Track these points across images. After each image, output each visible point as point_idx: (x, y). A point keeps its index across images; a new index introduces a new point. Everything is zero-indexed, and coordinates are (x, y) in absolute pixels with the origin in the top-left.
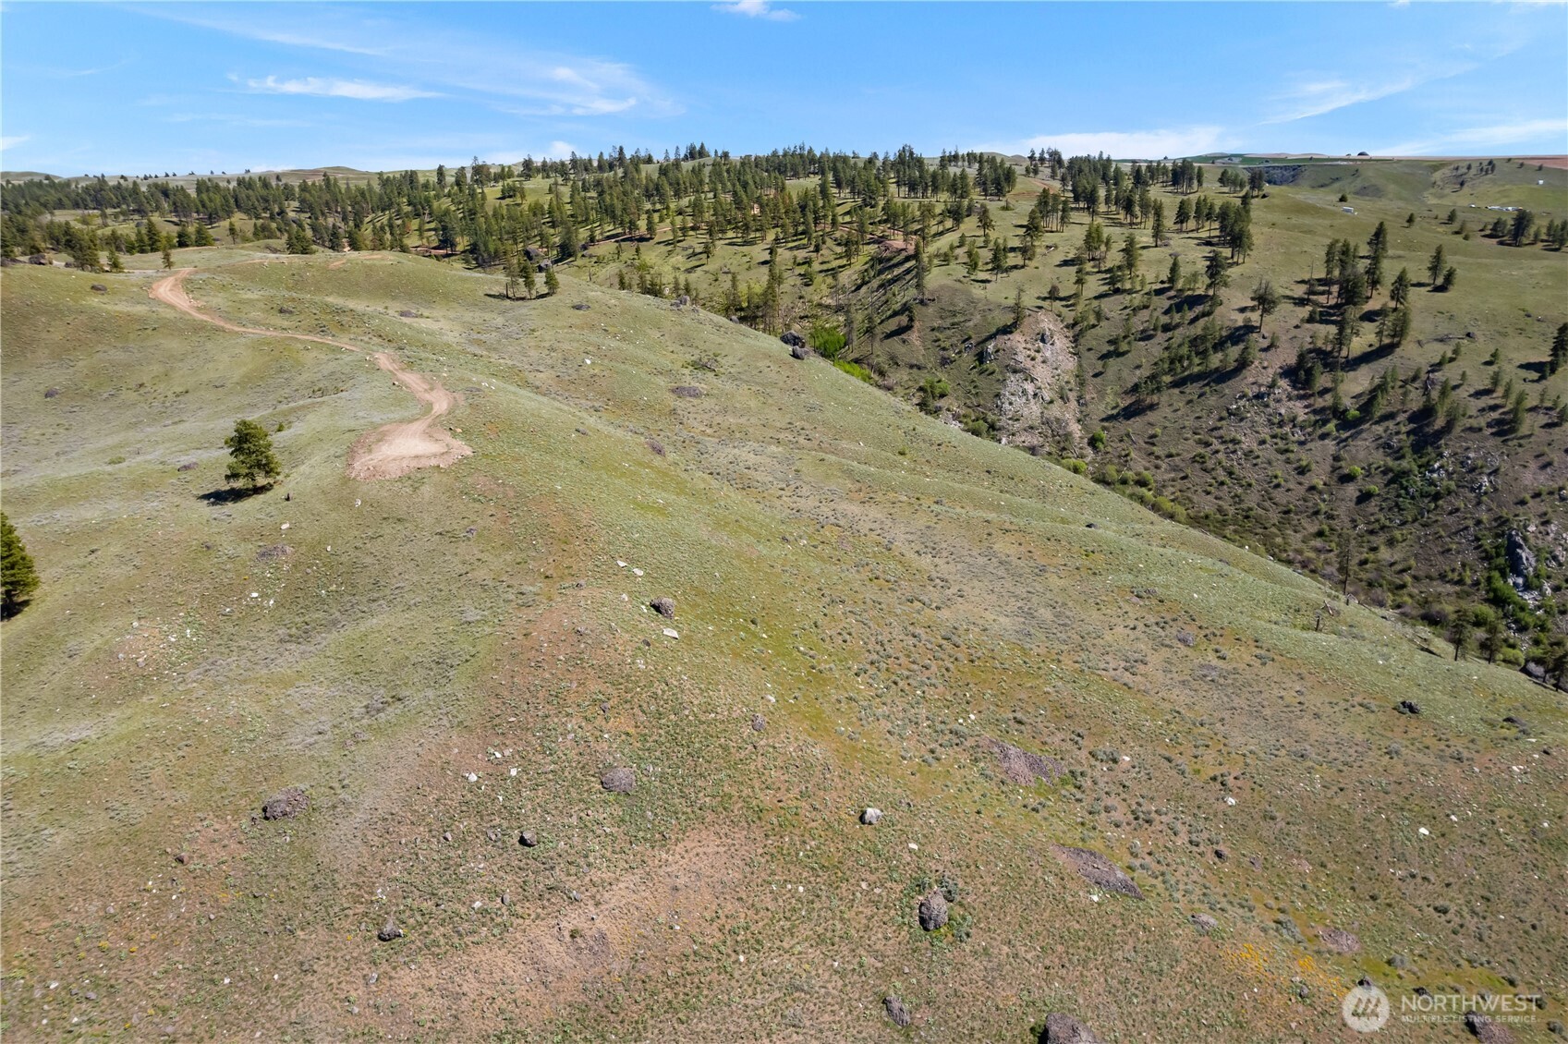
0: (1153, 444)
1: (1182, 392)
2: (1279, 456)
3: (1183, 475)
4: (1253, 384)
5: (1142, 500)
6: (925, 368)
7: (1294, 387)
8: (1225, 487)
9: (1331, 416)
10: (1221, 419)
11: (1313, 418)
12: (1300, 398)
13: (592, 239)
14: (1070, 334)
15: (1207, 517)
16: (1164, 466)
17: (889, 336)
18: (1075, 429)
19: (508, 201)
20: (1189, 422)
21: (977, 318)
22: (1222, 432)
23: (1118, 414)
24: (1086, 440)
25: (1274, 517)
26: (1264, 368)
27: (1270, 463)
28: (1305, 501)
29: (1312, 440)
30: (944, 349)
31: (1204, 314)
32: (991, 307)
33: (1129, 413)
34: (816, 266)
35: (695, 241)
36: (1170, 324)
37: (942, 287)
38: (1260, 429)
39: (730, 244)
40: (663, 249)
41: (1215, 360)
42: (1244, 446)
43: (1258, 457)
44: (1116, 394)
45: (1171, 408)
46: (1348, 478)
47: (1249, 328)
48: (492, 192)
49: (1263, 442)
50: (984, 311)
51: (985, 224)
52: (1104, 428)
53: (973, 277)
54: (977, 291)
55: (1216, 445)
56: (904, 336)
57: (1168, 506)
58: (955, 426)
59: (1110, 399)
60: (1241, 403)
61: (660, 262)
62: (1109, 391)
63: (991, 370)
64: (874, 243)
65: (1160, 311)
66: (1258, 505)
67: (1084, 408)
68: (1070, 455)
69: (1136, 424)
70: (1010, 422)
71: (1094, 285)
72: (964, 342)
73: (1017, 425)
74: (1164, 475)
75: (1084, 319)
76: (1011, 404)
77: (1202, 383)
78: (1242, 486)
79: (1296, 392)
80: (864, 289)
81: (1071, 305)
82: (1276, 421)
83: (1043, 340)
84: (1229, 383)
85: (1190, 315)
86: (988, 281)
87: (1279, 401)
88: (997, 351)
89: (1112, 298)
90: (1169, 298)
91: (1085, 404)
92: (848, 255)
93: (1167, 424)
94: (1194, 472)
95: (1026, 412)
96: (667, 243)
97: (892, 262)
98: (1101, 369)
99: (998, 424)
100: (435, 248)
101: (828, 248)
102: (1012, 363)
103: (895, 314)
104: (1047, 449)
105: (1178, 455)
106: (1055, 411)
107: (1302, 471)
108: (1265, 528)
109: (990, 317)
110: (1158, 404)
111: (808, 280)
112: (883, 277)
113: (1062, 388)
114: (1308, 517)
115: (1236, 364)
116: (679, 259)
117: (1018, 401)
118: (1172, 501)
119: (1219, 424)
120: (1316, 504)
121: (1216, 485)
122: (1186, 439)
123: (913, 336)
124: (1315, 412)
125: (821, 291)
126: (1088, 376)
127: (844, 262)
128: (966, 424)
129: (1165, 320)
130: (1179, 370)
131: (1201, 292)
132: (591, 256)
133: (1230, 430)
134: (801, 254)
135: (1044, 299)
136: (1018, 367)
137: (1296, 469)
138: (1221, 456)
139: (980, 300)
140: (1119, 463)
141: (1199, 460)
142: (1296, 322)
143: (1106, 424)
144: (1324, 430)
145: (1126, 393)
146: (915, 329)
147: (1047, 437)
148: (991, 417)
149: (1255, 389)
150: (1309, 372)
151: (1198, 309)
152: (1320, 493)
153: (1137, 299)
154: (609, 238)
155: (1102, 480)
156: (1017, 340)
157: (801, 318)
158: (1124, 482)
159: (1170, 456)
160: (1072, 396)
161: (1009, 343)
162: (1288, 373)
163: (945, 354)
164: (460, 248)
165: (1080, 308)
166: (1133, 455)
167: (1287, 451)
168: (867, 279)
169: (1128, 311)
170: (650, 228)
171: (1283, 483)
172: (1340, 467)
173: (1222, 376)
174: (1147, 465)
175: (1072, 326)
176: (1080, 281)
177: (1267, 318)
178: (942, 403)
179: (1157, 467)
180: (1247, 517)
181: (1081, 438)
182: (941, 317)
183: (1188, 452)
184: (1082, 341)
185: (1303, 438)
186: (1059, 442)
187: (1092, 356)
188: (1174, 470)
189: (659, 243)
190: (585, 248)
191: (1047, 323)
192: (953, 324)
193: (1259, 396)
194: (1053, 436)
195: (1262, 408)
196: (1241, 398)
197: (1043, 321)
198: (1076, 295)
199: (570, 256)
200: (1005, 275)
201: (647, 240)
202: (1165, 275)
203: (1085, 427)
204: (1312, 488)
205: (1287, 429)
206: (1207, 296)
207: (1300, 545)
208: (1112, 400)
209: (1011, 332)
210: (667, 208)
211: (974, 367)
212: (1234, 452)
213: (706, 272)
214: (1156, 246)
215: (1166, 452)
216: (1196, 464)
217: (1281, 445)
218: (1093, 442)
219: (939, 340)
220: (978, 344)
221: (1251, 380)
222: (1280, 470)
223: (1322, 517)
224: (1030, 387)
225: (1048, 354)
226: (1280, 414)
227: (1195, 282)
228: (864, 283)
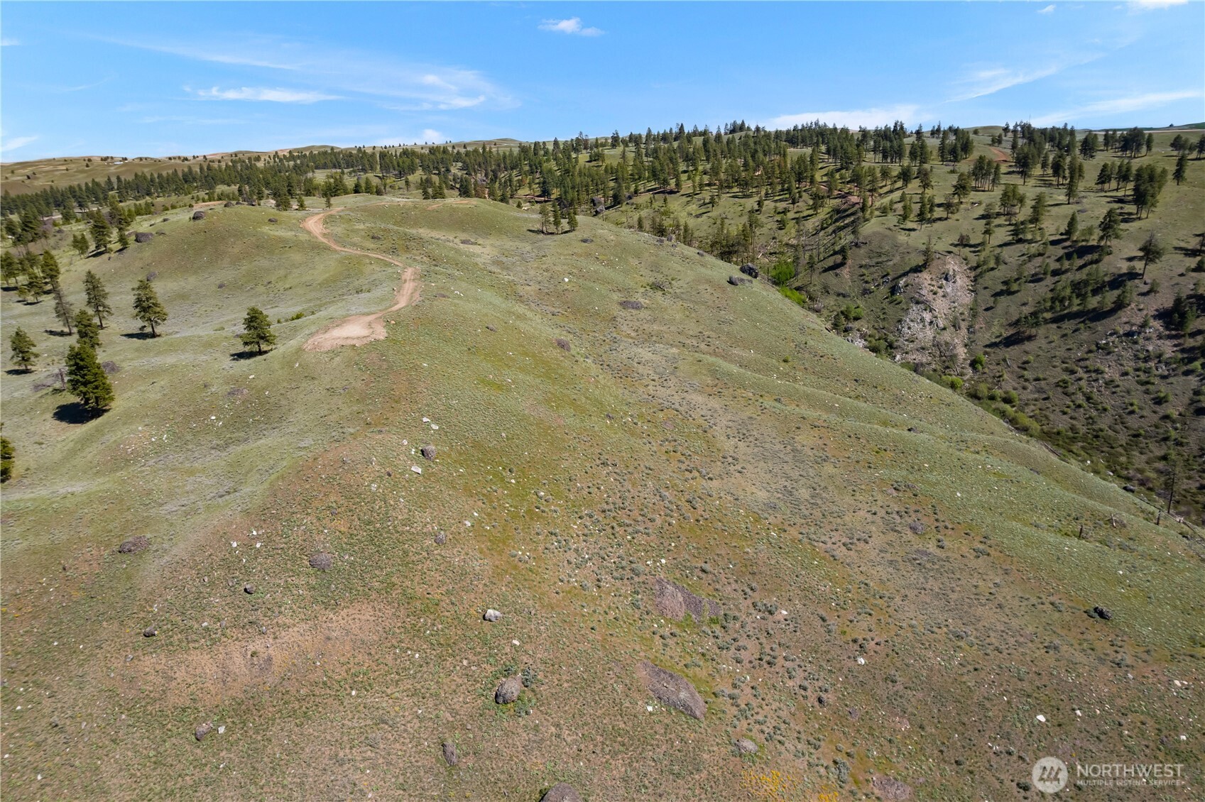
0: (1025, 369)
1: (1058, 327)
2: (1139, 387)
3: (1045, 396)
4: (1126, 323)
5: (1003, 414)
6: (849, 296)
7: (1167, 328)
8: (1082, 410)
9: (1199, 355)
10: (1090, 351)
11: (1180, 356)
12: (1170, 337)
13: (636, 192)
14: (973, 274)
15: (1058, 433)
16: (1030, 387)
17: (826, 270)
18: (961, 352)
19: (594, 163)
20: (1061, 352)
21: (897, 259)
22: (1088, 363)
23: (1000, 342)
24: (969, 362)
25: (1123, 438)
26: (1140, 310)
27: (1128, 392)
28: (1156, 427)
29: (1175, 375)
30: (867, 282)
31: (1092, 263)
32: (909, 250)
33: (1009, 342)
34: (790, 215)
35: (706, 195)
36: (1061, 269)
37: (875, 233)
38: (1125, 363)
39: (733, 197)
40: (685, 199)
41: (1093, 302)
42: (1106, 376)
43: (1118, 386)
44: (1002, 325)
45: (1046, 339)
47: (1132, 275)
48: (583, 157)
49: (1126, 374)
50: (903, 253)
51: (926, 184)
52: (986, 353)
53: (902, 226)
54: (902, 238)
55: (1081, 373)
56: (838, 271)
57: (1025, 420)
58: (860, 343)
59: (996, 329)
60: (1111, 339)
61: (680, 209)
62: (996, 323)
63: (899, 300)
64: (840, 198)
65: (1054, 258)
66: (1110, 427)
67: (971, 336)
68: (952, 373)
69: (1013, 352)
70: (906, 343)
71: (1002, 235)
72: (883, 277)
73: (911, 345)
74: (1029, 395)
75: (985, 262)
76: (909, 328)
77: (1078, 320)
78: (1097, 410)
79: (1167, 333)
80: (822, 233)
81: (978, 251)
82: (1142, 356)
83: (946, 279)
84: (1104, 321)
85: (1080, 262)
86: (914, 230)
87: (1148, 339)
88: (907, 286)
89: (1014, 247)
90: (1064, 248)
91: (974, 333)
92: (815, 207)
93: (1041, 353)
94: (1057, 397)
95: (921, 335)
96: (688, 195)
97: (847, 213)
98: (992, 305)
99: (896, 344)
100: (538, 196)
101: (804, 201)
102: (917, 296)
103: (835, 253)
104: (934, 366)
105: (1045, 379)
106: (946, 336)
107: (1159, 401)
108: (1112, 448)
109: (907, 259)
110: (1035, 336)
111: (782, 225)
112: (838, 224)
113: (956, 318)
114: (1156, 441)
115: (1113, 305)
116: (693, 208)
117: (916, 327)
118: (1031, 417)
119: (1086, 356)
120: (1167, 432)
121: (1073, 407)
122: (1054, 367)
123: (845, 272)
124: (1183, 351)
125: (789, 235)
126: (980, 310)
127: (811, 212)
128: (870, 342)
129: (1054, 266)
130: (1058, 309)
131: (1095, 243)
132: (632, 204)
133: (1096, 361)
134: (781, 206)
135: (956, 246)
136: (921, 299)
137: (1153, 399)
138: (1083, 383)
139: (902, 245)
140: (993, 383)
141: (1063, 385)
142: (1182, 270)
143: (988, 350)
144: (1190, 367)
145: (1010, 325)
146: (847, 266)
147: (935, 356)
148: (891, 337)
149: (1127, 328)
150: (1183, 316)
151: (1088, 258)
152: (1174, 422)
153: (1034, 248)
154: (649, 191)
155: (974, 396)
156: (925, 278)
157: (771, 254)
158: (992, 398)
159: (1037, 379)
160: (964, 325)
161: (917, 280)
162: (1163, 315)
163: (867, 286)
164: (553, 197)
165: (983, 254)
166: (1005, 376)
167: (1148, 383)
168: (825, 225)
169: (1025, 257)
170: (678, 185)
171: (1137, 410)
172: (1199, 401)
173: (1098, 315)
174: (1016, 385)
175: (975, 268)
176: (987, 232)
177: (1151, 267)
178: (856, 325)
179: (1024, 388)
180: (1097, 437)
181: (964, 359)
182: (869, 257)
183: (1054, 377)
184: (980, 280)
185: (1166, 373)
186: (944, 362)
187: (987, 293)
188: (1039, 392)
189: (683, 195)
190: (630, 198)
191: (953, 265)
192: (877, 263)
193: (1129, 334)
194: (941, 356)
195: (1130, 345)
196: (1111, 335)
197: (950, 263)
198: (982, 244)
199: (619, 203)
200: (929, 225)
201: (675, 193)
202: (1063, 228)
203: (970, 351)
204: (1166, 417)
205: (1152, 364)
206: (1098, 247)
207: (1143, 466)
208: (998, 329)
209: (921, 271)
210: (696, 169)
211: (887, 298)
212: (1096, 380)
213: (709, 217)
214: (1069, 204)
215: (1035, 377)
216: (1059, 388)
217: (1143, 377)
218: (974, 364)
219: (864, 275)
220: (894, 279)
221: (1125, 319)
222: (1138, 398)
223: (1170, 443)
224: (927, 316)
225: (949, 290)
226: (1147, 351)
227: (1091, 234)
228: (823, 229)
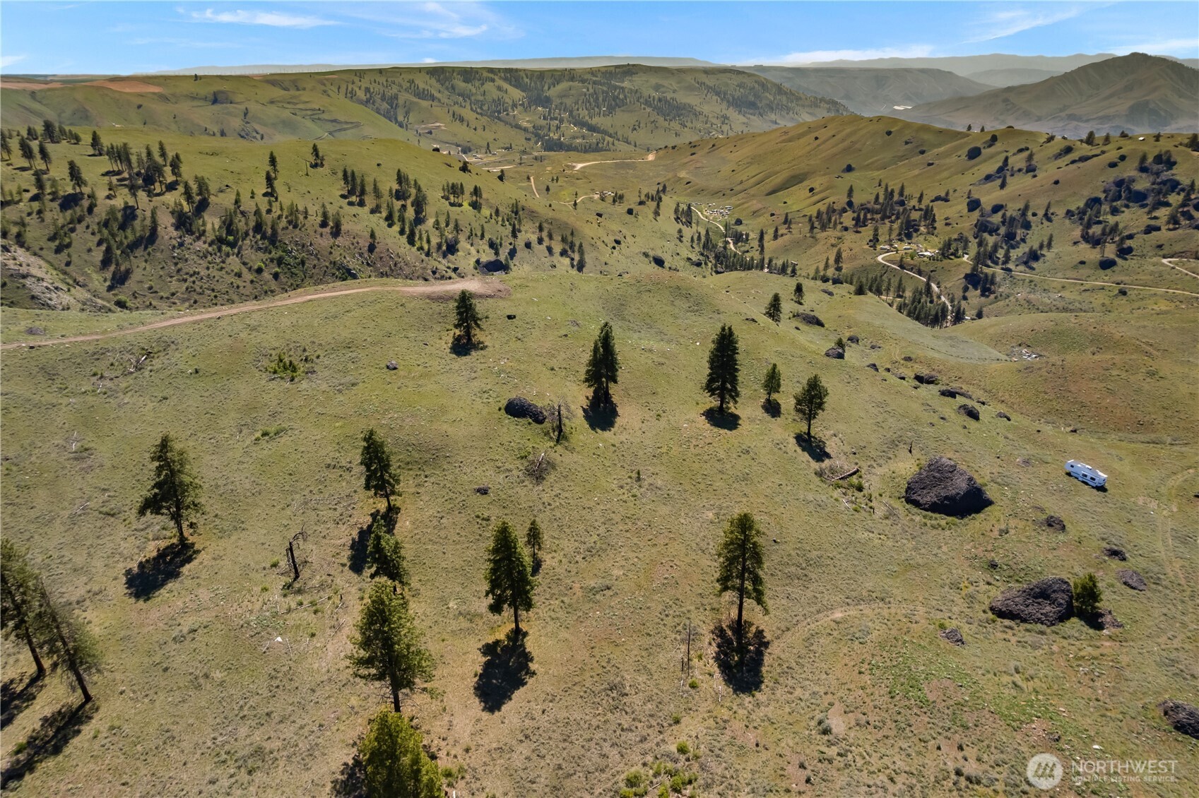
1: (136, 257)
2: (222, 272)
4: (170, 238)
7: (189, 235)
9: (220, 243)
10: (176, 264)
11: (213, 247)
12: (198, 239)
16: (176, 301)
18: (101, 302)
20: (161, 272)
22: (184, 271)
23: (113, 283)
24: (114, 306)
26: (165, 228)
27: (222, 277)
28: (256, 289)
29: (225, 259)
31: (92, 206)
33: (119, 280)
36: (75, 217)
38: (199, 262)
42: (202, 274)
43: (214, 276)
45: (142, 270)
46: (259, 271)
47: (130, 208)
49: (208, 268)
52: (116, 295)
55: (189, 278)
59: (96, 277)
60: (176, 251)
62: (89, 272)
65: (57, 210)
67: (87, 288)
69: (132, 285)
76: (51, 299)
77: (142, 247)
79: (193, 237)
82: (201, 255)
83: (7, 251)
84: (157, 243)
85: (83, 208)
87: (191, 244)
90: (52, 200)
91: (85, 285)
93: (149, 278)
94: (196, 297)
95: (65, 301)
98: (66, 259)
102: (16, 272)
105: (176, 292)
106: (78, 295)
107: (239, 275)
110: (130, 269)
113: (60, 279)
115: (149, 229)
117: (53, 296)
119: (177, 267)
122: (170, 282)
124: (211, 244)
126: (63, 267)
129: (71, 215)
131: (70, 191)
133: (187, 268)
136: (22, 273)
137: (235, 275)
138: (198, 283)
141: (190, 290)
143: (114, 292)
144: (224, 251)
145: (102, 268)
149: (174, 241)
151: (84, 203)
159: (173, 294)
160: (72, 282)
162: (178, 227)
166: (152, 303)
167: (222, 268)
171: (239, 285)
172: (251, 267)
173: (148, 240)
174: (166, 304)
181: (112, 306)
183: (180, 288)
184: (27, 244)
185: (221, 259)
187: (49, 252)
193: (180, 245)
195: (188, 251)
196: (173, 248)
204: (252, 282)
205: (209, 258)
206: (78, 194)
212: (201, 278)
215: (169, 294)
217: (216, 266)
218: (121, 305)
221: (167, 236)
222: (230, 279)
224: (46, 285)
225: (23, 259)
226: (199, 251)
